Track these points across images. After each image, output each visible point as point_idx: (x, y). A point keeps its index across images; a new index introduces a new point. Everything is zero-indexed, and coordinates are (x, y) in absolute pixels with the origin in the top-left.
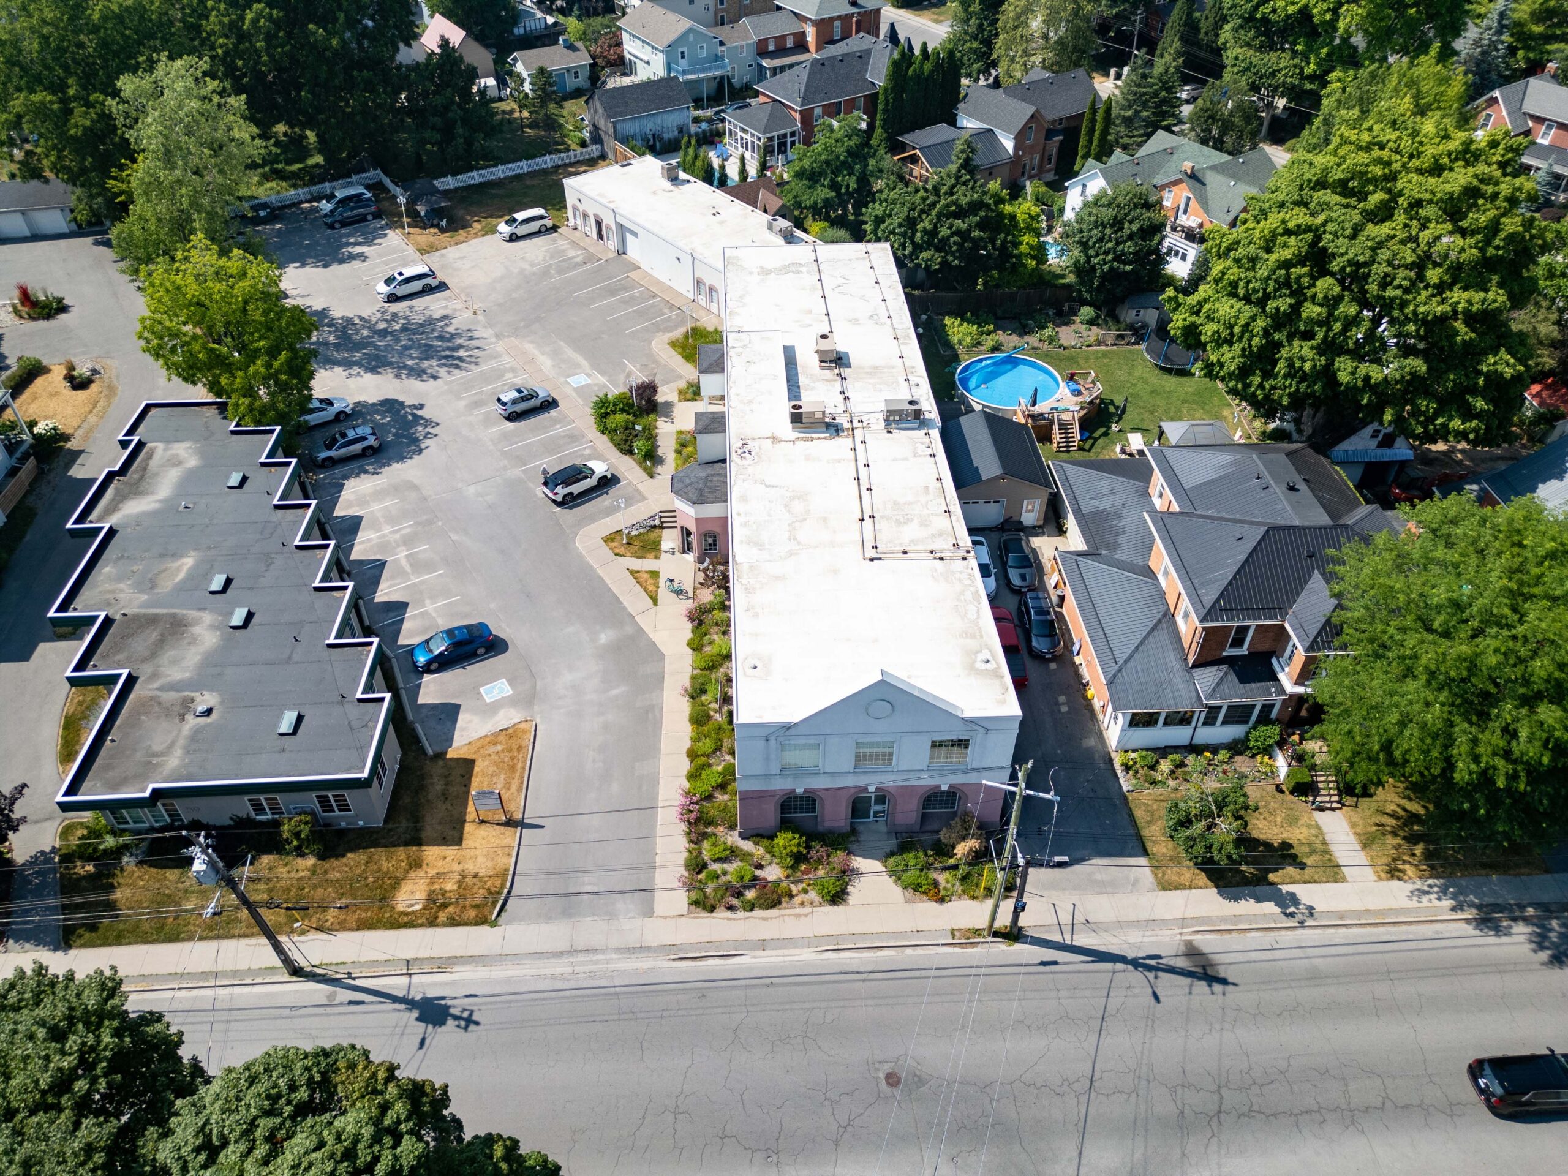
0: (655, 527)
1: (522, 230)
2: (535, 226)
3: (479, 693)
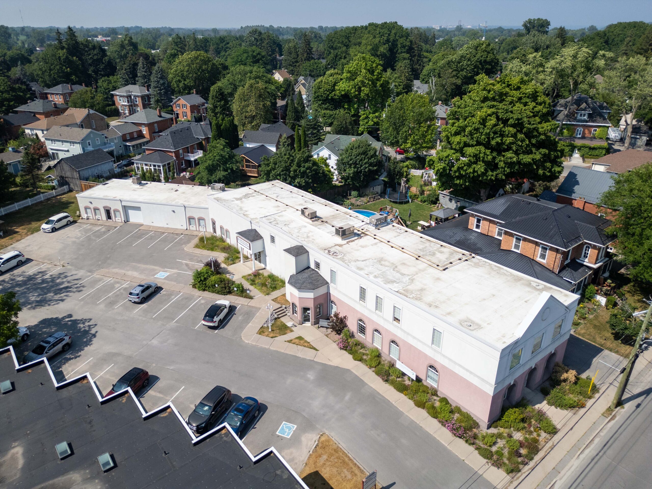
0: (276, 319)
1: (58, 225)
2: (64, 222)
3: (278, 436)
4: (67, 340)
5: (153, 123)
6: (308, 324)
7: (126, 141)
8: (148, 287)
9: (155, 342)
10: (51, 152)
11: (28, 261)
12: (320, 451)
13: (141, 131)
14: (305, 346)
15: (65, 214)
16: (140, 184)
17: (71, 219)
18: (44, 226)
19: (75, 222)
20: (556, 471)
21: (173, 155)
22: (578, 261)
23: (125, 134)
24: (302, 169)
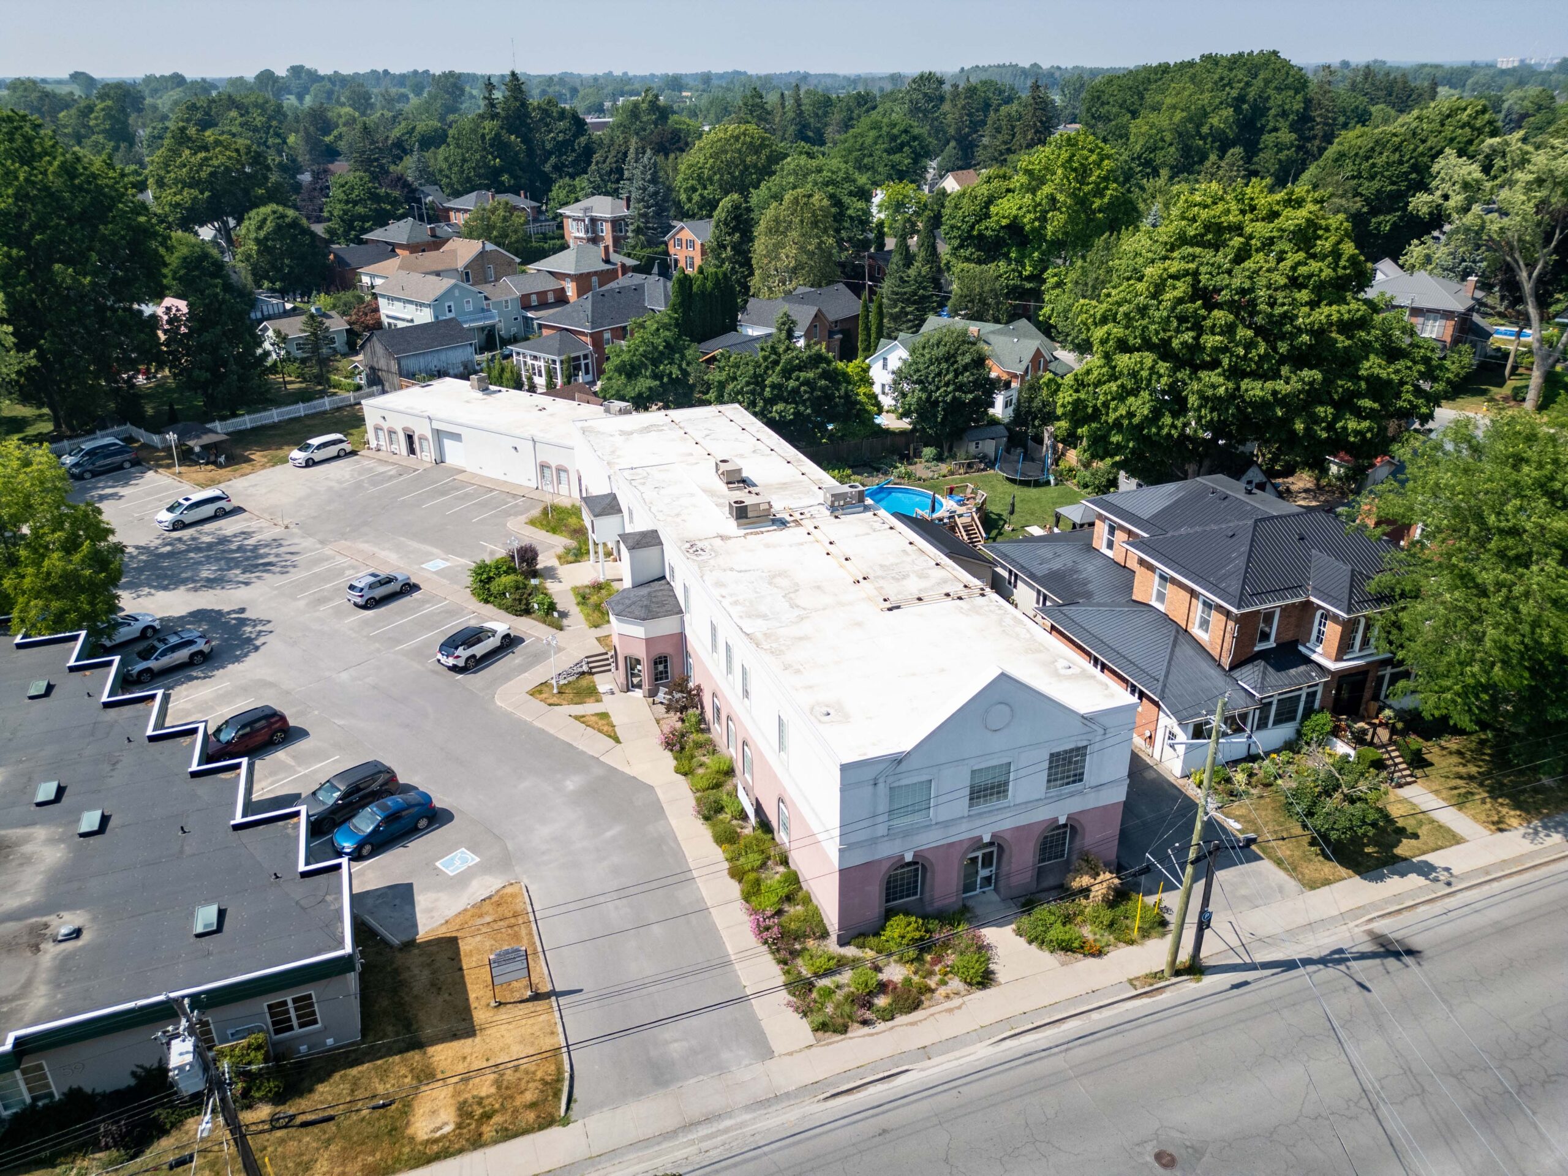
0: (583, 673)
1: (318, 456)
2: (333, 451)
3: (436, 868)
4: (201, 645)
5: (589, 275)
6: (638, 694)
7: (527, 307)
8: (389, 580)
9: (344, 676)
10: (385, 321)
11: (238, 510)
12: (487, 907)
13: (563, 290)
14: (600, 731)
15: (339, 436)
16: (485, 390)
17: (348, 447)
18: (297, 454)
19: (353, 453)
20: (925, 1053)
21: (588, 340)
22: (1301, 648)
23: (529, 295)
24: (792, 384)
